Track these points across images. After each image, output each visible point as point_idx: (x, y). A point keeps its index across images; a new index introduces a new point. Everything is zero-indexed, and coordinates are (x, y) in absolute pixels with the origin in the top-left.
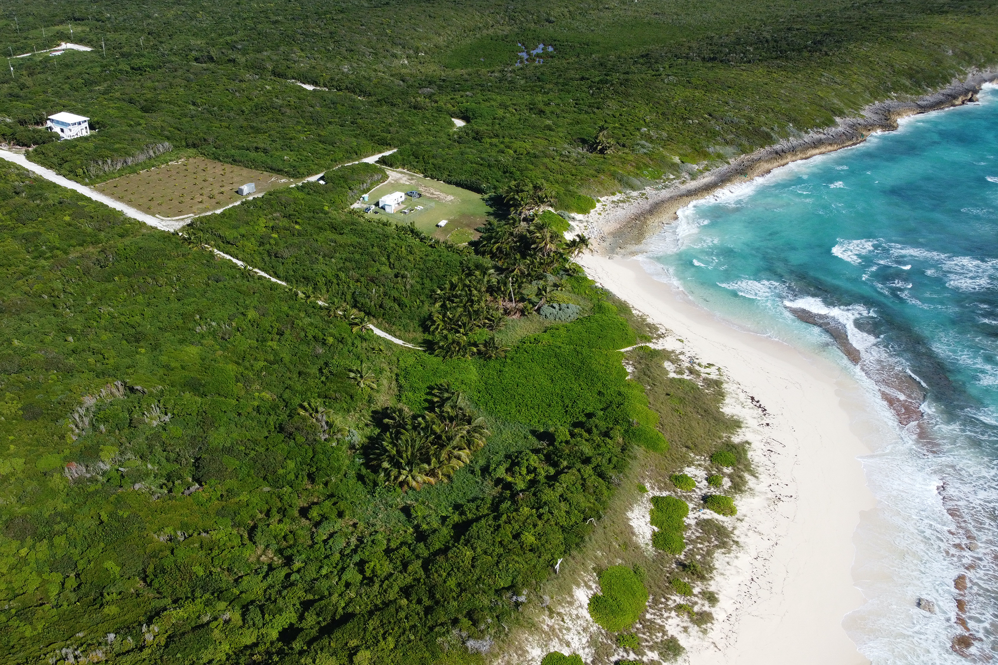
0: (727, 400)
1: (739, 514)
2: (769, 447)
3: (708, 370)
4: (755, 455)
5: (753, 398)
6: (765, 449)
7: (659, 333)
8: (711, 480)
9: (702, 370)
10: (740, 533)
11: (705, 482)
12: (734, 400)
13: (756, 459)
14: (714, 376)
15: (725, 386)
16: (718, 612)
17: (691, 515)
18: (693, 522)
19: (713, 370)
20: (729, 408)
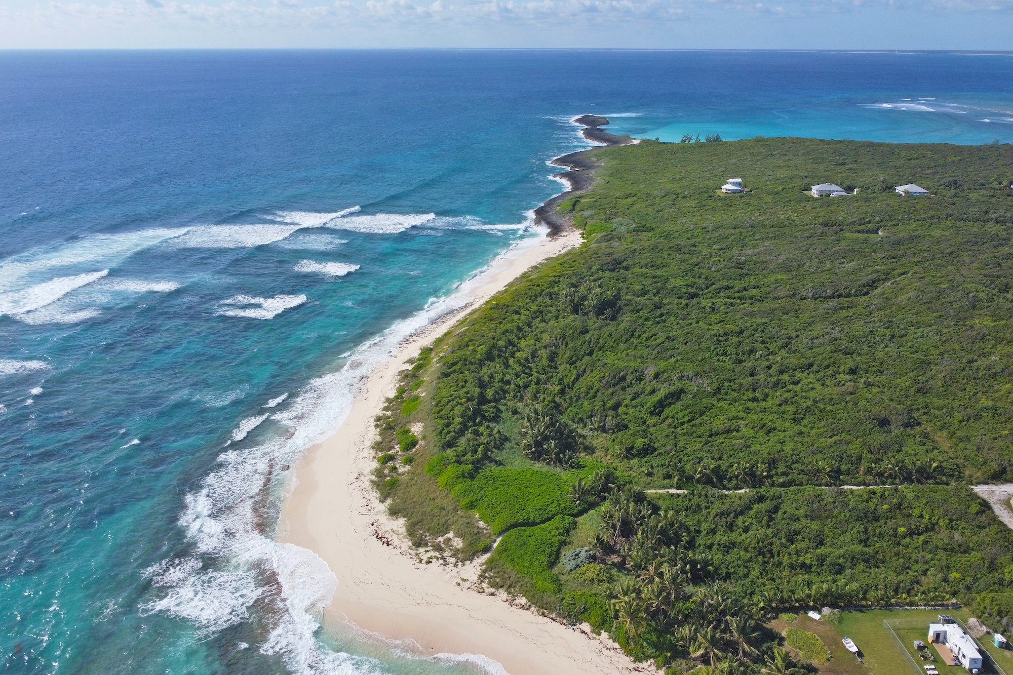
0: (403, 530)
1: (376, 460)
2: (369, 507)
3: (429, 555)
4: (374, 495)
5: (388, 545)
6: (371, 505)
7: (486, 581)
8: (395, 469)
9: (432, 554)
10: (373, 452)
11: (397, 466)
12: (400, 532)
13: (374, 494)
14: (422, 550)
15: (410, 544)
16: (374, 424)
17: (398, 449)
18: (396, 447)
19: (425, 558)
20: (400, 523)
